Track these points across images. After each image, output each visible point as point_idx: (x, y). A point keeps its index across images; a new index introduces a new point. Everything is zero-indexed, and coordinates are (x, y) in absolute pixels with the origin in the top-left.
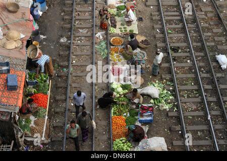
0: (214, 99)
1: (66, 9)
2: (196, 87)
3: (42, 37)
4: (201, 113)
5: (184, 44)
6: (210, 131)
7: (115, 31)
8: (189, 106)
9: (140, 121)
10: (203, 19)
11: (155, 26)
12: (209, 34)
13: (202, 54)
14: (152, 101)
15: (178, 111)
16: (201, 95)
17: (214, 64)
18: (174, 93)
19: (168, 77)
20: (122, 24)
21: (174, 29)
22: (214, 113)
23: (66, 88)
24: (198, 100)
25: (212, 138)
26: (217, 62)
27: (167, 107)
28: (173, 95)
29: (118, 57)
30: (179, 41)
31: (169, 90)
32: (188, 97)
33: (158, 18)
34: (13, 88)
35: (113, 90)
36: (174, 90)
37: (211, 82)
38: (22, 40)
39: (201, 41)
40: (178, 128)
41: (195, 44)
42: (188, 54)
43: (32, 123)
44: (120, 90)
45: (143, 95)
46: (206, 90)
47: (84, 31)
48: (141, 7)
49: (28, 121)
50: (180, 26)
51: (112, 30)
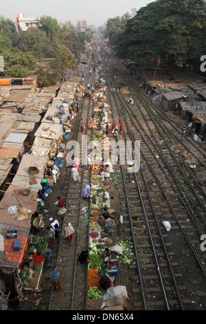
0: (162, 254)
1: (63, 192)
2: (149, 245)
3: (46, 211)
4: (153, 265)
5: (141, 214)
6: (159, 280)
7: (96, 206)
8: (145, 260)
9: (109, 273)
10: (154, 197)
11: (122, 202)
12: (158, 207)
13: (153, 221)
14: (118, 257)
15: (136, 264)
16: (153, 251)
17: (162, 228)
18: (133, 250)
19: (130, 238)
20: (100, 202)
21: (135, 204)
22: (162, 265)
23: (58, 248)
24: (151, 255)
25: (161, 285)
26: (163, 226)
27: (128, 261)
28: (133, 252)
29: (96, 224)
30: (137, 212)
31: (130, 248)
32: (144, 253)
33: (124, 196)
34: (17, 249)
35: (90, 249)
36: (134, 248)
37: (160, 241)
38: (29, 214)
39: (152, 212)
40: (136, 278)
41: (148, 214)
42: (143, 221)
43: (31, 275)
44: (95, 248)
45: (112, 252)
46: (156, 248)
47: (75, 207)
48: (113, 189)
49: (28, 274)
50: (138, 201)
51: (93, 206)
